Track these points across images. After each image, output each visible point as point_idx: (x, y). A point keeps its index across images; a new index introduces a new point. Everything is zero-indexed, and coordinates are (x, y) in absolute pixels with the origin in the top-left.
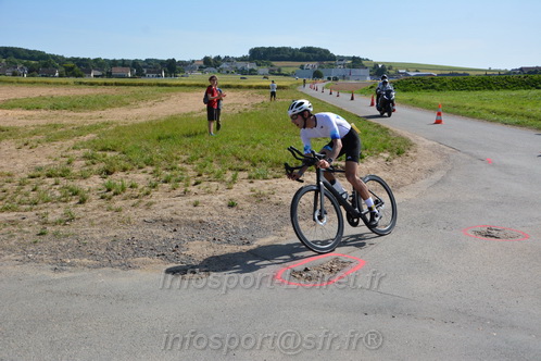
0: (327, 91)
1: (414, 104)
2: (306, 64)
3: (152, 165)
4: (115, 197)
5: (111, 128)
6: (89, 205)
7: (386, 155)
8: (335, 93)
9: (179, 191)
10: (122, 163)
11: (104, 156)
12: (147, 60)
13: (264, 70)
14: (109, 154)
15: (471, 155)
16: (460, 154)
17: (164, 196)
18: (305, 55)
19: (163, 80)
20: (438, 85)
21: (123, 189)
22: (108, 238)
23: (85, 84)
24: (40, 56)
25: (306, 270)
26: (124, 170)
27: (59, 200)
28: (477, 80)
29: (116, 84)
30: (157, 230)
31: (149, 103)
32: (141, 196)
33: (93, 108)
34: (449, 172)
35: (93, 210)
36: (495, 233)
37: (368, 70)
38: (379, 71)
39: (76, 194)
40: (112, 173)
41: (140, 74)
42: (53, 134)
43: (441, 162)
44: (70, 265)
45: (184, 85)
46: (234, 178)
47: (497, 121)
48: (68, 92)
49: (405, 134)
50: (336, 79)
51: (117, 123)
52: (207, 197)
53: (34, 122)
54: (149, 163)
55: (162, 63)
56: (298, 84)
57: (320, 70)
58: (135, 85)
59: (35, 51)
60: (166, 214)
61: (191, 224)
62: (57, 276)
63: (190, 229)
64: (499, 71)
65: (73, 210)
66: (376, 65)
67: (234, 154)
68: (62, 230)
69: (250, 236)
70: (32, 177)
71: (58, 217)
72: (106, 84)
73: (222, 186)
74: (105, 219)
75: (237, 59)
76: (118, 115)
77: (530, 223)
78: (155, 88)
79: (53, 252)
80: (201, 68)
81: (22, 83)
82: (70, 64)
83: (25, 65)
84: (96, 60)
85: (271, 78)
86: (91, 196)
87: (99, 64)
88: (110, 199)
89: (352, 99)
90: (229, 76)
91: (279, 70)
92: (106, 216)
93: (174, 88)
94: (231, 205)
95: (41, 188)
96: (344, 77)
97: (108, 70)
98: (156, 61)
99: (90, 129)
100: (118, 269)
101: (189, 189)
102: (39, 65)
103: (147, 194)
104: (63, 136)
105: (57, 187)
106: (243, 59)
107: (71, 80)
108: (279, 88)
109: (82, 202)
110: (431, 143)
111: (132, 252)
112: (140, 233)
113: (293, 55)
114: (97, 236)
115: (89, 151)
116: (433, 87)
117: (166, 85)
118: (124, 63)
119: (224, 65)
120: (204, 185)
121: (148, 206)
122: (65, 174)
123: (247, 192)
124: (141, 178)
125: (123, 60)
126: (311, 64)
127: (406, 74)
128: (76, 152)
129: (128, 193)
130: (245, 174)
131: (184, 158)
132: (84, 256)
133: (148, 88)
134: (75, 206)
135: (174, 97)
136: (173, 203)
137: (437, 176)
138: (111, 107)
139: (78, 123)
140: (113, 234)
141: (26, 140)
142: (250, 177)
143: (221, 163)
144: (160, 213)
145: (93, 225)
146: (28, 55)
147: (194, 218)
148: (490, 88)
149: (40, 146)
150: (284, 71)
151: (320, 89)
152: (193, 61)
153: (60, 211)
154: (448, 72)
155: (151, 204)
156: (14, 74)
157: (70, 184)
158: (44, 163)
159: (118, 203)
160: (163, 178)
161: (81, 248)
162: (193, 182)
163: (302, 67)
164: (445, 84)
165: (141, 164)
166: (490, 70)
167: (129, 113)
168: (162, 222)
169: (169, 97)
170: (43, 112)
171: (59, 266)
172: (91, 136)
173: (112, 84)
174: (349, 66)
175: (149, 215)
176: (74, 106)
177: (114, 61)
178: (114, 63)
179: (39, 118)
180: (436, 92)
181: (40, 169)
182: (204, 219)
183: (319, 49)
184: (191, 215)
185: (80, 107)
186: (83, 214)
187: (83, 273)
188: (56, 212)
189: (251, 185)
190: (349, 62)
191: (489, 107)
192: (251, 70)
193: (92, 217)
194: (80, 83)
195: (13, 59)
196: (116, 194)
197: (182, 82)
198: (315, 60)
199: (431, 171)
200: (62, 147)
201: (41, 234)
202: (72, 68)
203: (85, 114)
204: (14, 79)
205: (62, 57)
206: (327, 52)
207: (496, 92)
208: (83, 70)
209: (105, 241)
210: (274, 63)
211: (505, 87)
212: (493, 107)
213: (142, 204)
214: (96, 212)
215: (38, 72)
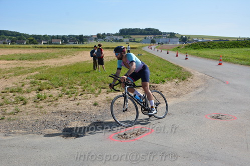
0: (156, 50)
1: (198, 55)
2: (147, 36)
3: (62, 86)
4: (41, 102)
5: (47, 69)
6: (27, 105)
7: (176, 80)
8: (160, 50)
9: (72, 98)
10: (48, 86)
11: (40, 82)
12: (69, 36)
13: (127, 39)
14: (42, 81)
15: (219, 80)
16: (214, 79)
17: (64, 101)
18: (147, 32)
19: (77, 45)
20: (211, 46)
21: (45, 98)
22: (33, 120)
23: (38, 47)
24: (17, 34)
25: (125, 134)
26: (48, 89)
27: (14, 103)
28: (231, 43)
29: (53, 47)
30: (57, 117)
31: (68, 57)
32: (53, 101)
33: (40, 59)
34: (206, 88)
35: (29, 107)
36: (220, 117)
37: (178, 39)
38: (184, 39)
39: (22, 100)
40: (42, 90)
41: (66, 42)
42: (18, 72)
43: (203, 83)
44: (13, 133)
45: (86, 48)
46: (100, 92)
47: (237, 63)
48: (29, 52)
49: (189, 70)
50: (162, 44)
51: (50, 67)
52: (84, 101)
53: (10, 66)
54: (61, 85)
55: (77, 37)
56: (143, 47)
57: (154, 39)
58: (62, 48)
59: (14, 32)
60: (63, 109)
61: (75, 114)
62: (6, 138)
63: (74, 116)
64: (244, 38)
65: (19, 108)
66: (182, 36)
67: (103, 81)
68: (12, 117)
69: (102, 119)
70: (3, 93)
71: (11, 111)
72: (48, 48)
73: (93, 96)
74: (34, 111)
75: (113, 35)
76: (51, 63)
77: (239, 112)
78: (72, 49)
79: (6, 127)
80: (96, 39)
81: (7, 47)
82: (32, 38)
83: (9, 39)
84: (44, 36)
85: (130, 43)
86: (29, 101)
87: (45, 38)
88: (38, 102)
89: (168, 53)
90: (110, 43)
91: (134, 40)
92: (35, 110)
93: (81, 49)
94: (95, 105)
95: (6, 97)
96: (166, 43)
97: (50, 40)
98: (74, 36)
99: (36, 70)
100: (36, 135)
101: (77, 97)
102: (17, 39)
103: (56, 100)
104: (23, 73)
105: (14, 97)
106: (116, 35)
107: (31, 46)
108: (132, 48)
109: (25, 104)
110: (201, 74)
111: (44, 127)
112: (49, 118)
113: (141, 32)
114: (29, 120)
115: (33, 80)
116: (209, 47)
117: (77, 48)
118: (58, 37)
119: (107, 38)
120: (85, 95)
121: (56, 105)
122: (19, 91)
123: (104, 98)
124: (55, 92)
125: (58, 36)
126: (150, 36)
127: (197, 41)
128: (27, 80)
129: (47, 99)
130: (105, 90)
131: (78, 83)
132: (21, 129)
133: (69, 49)
134: (21, 106)
135: (81, 53)
136: (68, 104)
137: (200, 90)
138: (49, 58)
139: (32, 66)
140: (36, 118)
141: (4, 75)
142: (107, 92)
143: (96, 85)
144: (60, 108)
145: (28, 115)
146: (11, 34)
147: (76, 111)
148: (238, 47)
149: (10, 78)
150: (136, 40)
151: (153, 49)
152: (92, 36)
153: (14, 108)
154: (218, 39)
155: (57, 104)
156: (4, 43)
157: (21, 95)
158: (10, 86)
159: (42, 104)
160: (66, 92)
161: (20, 125)
162: (80, 94)
163: (145, 38)
164: (215, 45)
165: (57, 86)
166: (240, 38)
167: (57, 61)
168: (61, 113)
169: (78, 54)
170: (15, 61)
171: (8, 133)
172: (37, 72)
173: (51, 48)
174: (169, 37)
175: (55, 110)
176: (30, 58)
177: (53, 36)
178: (53, 37)
179: (12, 64)
180: (210, 49)
181: (8, 89)
182: (81, 111)
183: (154, 29)
184: (75, 109)
185: (34, 59)
186: (24, 109)
187: (19, 137)
188: (10, 109)
189: (107, 95)
190: (169, 35)
191: (235, 56)
192: (121, 40)
193: (28, 111)
194: (36, 47)
195: (4, 36)
196: (41, 100)
197: (85, 46)
198: (152, 34)
199: (197, 88)
200: (21, 78)
201: (2, 119)
202: (32, 40)
203: (35, 62)
204: (3, 45)
205: (28, 35)
206: (158, 30)
207: (241, 49)
208: (38, 41)
209: (32, 122)
210: (132, 36)
211: (245, 46)
212: (237, 56)
213: (53, 104)
214: (30, 108)
215: (16, 42)
